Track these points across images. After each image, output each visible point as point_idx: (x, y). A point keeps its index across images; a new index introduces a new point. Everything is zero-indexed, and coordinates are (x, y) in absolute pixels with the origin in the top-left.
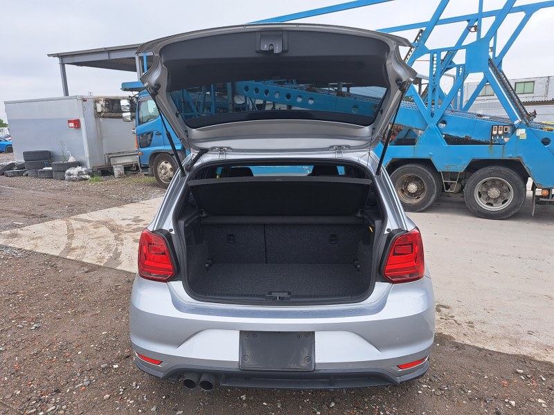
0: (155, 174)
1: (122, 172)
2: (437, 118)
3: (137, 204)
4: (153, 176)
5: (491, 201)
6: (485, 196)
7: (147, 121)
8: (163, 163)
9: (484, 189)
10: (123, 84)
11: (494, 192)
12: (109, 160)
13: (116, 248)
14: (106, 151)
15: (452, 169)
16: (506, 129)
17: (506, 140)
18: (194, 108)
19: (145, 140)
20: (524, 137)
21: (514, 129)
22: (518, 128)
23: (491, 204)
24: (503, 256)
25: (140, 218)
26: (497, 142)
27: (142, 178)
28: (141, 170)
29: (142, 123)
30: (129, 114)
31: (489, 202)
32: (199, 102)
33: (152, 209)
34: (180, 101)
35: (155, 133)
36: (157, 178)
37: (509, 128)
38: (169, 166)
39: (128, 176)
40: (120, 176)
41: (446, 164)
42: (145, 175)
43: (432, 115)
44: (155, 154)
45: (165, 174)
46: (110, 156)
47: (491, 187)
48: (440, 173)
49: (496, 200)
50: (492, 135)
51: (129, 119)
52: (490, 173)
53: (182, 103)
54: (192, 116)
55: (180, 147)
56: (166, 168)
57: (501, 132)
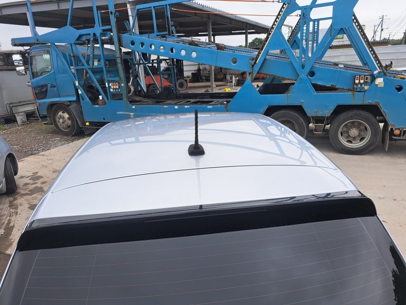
0: (54, 122)
1: (25, 119)
2: (307, 70)
3: (36, 156)
4: (52, 124)
5: (351, 139)
6: (345, 135)
7: (41, 75)
8: (60, 113)
9: (345, 129)
10: (13, 40)
11: (354, 132)
12: (11, 109)
13: (9, 220)
14: (6, 101)
15: (320, 114)
16: (367, 78)
17: (366, 88)
18: (84, 62)
19: (41, 92)
20: (382, 85)
21: (374, 78)
22: (377, 77)
23: (350, 142)
25: (39, 174)
26: (358, 90)
27: (41, 125)
28: (40, 119)
29: (38, 76)
30: (23, 68)
31: (349, 139)
32: (88, 56)
33: (50, 161)
34: (70, 55)
35: (49, 86)
36: (56, 125)
37: (369, 77)
38: (66, 116)
39: (31, 122)
40: (23, 123)
41: (316, 110)
42: (45, 124)
43: (303, 67)
44: (52, 105)
45: (63, 122)
46: (12, 106)
47: (351, 127)
48: (310, 117)
49: (354, 138)
50: (355, 83)
51: (24, 73)
52: (352, 117)
53: (72, 58)
54: (83, 69)
55: (74, 99)
56: (64, 117)
57: (362, 81)
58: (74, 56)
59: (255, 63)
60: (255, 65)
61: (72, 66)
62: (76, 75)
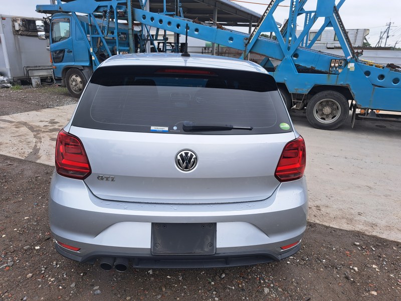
0: (67, 85)
1: (39, 82)
2: (292, 52)
3: (52, 109)
4: (65, 87)
5: (324, 117)
6: (320, 113)
7: (59, 41)
8: (74, 77)
9: (320, 108)
10: (38, 6)
11: (327, 110)
12: (28, 72)
13: (35, 145)
14: (24, 64)
15: (300, 92)
16: (341, 62)
17: (340, 71)
18: (99, 31)
19: (58, 56)
20: (353, 69)
21: (347, 63)
22: (350, 62)
23: (323, 119)
24: (334, 156)
25: (56, 121)
26: (333, 72)
27: (56, 88)
28: (55, 81)
29: (56, 42)
30: (44, 33)
31: (323, 117)
32: (104, 27)
33: (65, 113)
34: (87, 24)
35: (66, 50)
36: (69, 88)
37: (343, 62)
38: (79, 79)
39: (44, 86)
40: (38, 86)
41: (296, 88)
42: (59, 85)
43: (289, 49)
44: (67, 69)
45: (76, 85)
46: (29, 69)
47: (326, 106)
48: (291, 94)
49: (327, 116)
50: (331, 66)
51: (44, 37)
52: (326, 96)
53: (90, 26)
54: (98, 38)
55: (88, 64)
56: (76, 81)
57: (337, 65)
58: (91, 25)
59: (248, 42)
60: (248, 45)
61: (89, 34)
62: (91, 43)
